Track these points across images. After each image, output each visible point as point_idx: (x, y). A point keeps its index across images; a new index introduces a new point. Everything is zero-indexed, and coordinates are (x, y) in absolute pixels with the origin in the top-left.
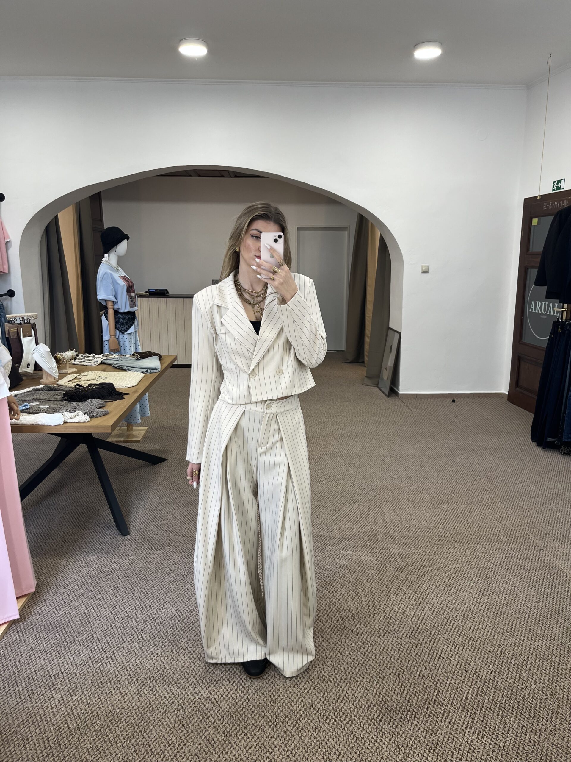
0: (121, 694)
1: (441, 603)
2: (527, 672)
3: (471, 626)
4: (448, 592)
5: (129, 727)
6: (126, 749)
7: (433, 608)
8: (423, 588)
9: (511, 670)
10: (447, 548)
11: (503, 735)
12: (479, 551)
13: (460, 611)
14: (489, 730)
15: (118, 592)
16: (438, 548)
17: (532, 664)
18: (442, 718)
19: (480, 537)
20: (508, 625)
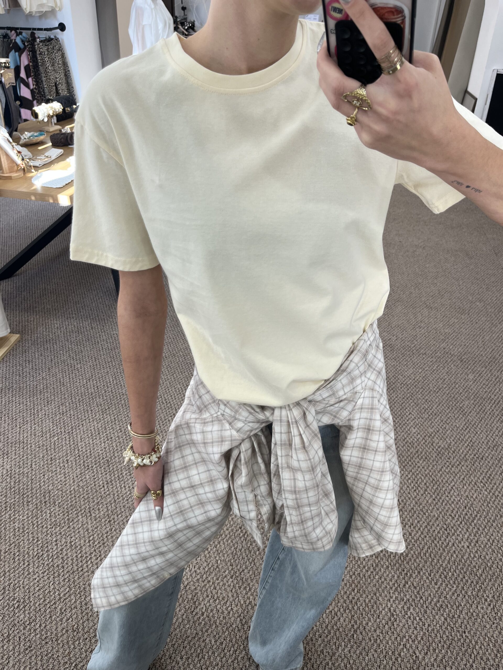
0: (64, 475)
1: (419, 433)
2: (488, 537)
3: (442, 467)
4: (430, 422)
5: (60, 512)
6: (49, 536)
7: (408, 439)
8: (405, 412)
9: (469, 530)
10: (448, 368)
11: (433, 611)
12: (484, 377)
13: (437, 447)
14: (419, 600)
15: (96, 365)
16: (438, 366)
17: (497, 528)
18: (372, 572)
19: (491, 359)
20: (486, 474)
